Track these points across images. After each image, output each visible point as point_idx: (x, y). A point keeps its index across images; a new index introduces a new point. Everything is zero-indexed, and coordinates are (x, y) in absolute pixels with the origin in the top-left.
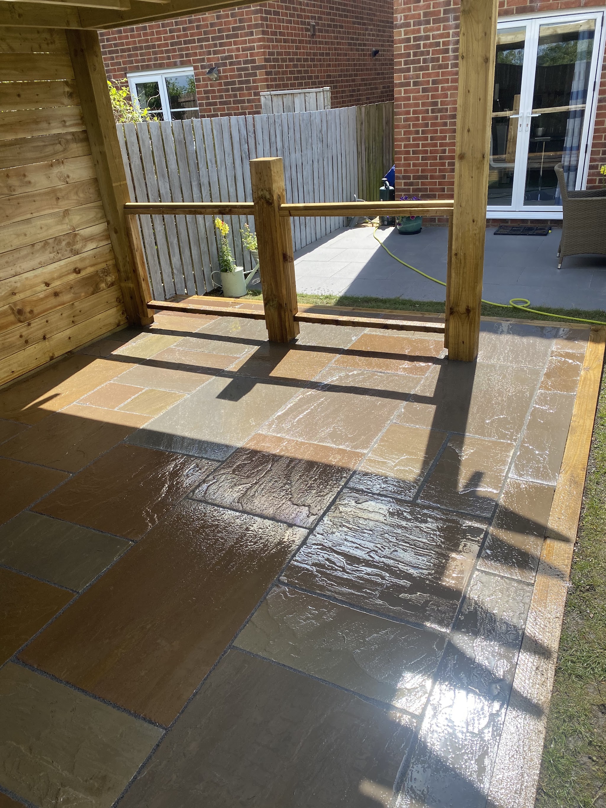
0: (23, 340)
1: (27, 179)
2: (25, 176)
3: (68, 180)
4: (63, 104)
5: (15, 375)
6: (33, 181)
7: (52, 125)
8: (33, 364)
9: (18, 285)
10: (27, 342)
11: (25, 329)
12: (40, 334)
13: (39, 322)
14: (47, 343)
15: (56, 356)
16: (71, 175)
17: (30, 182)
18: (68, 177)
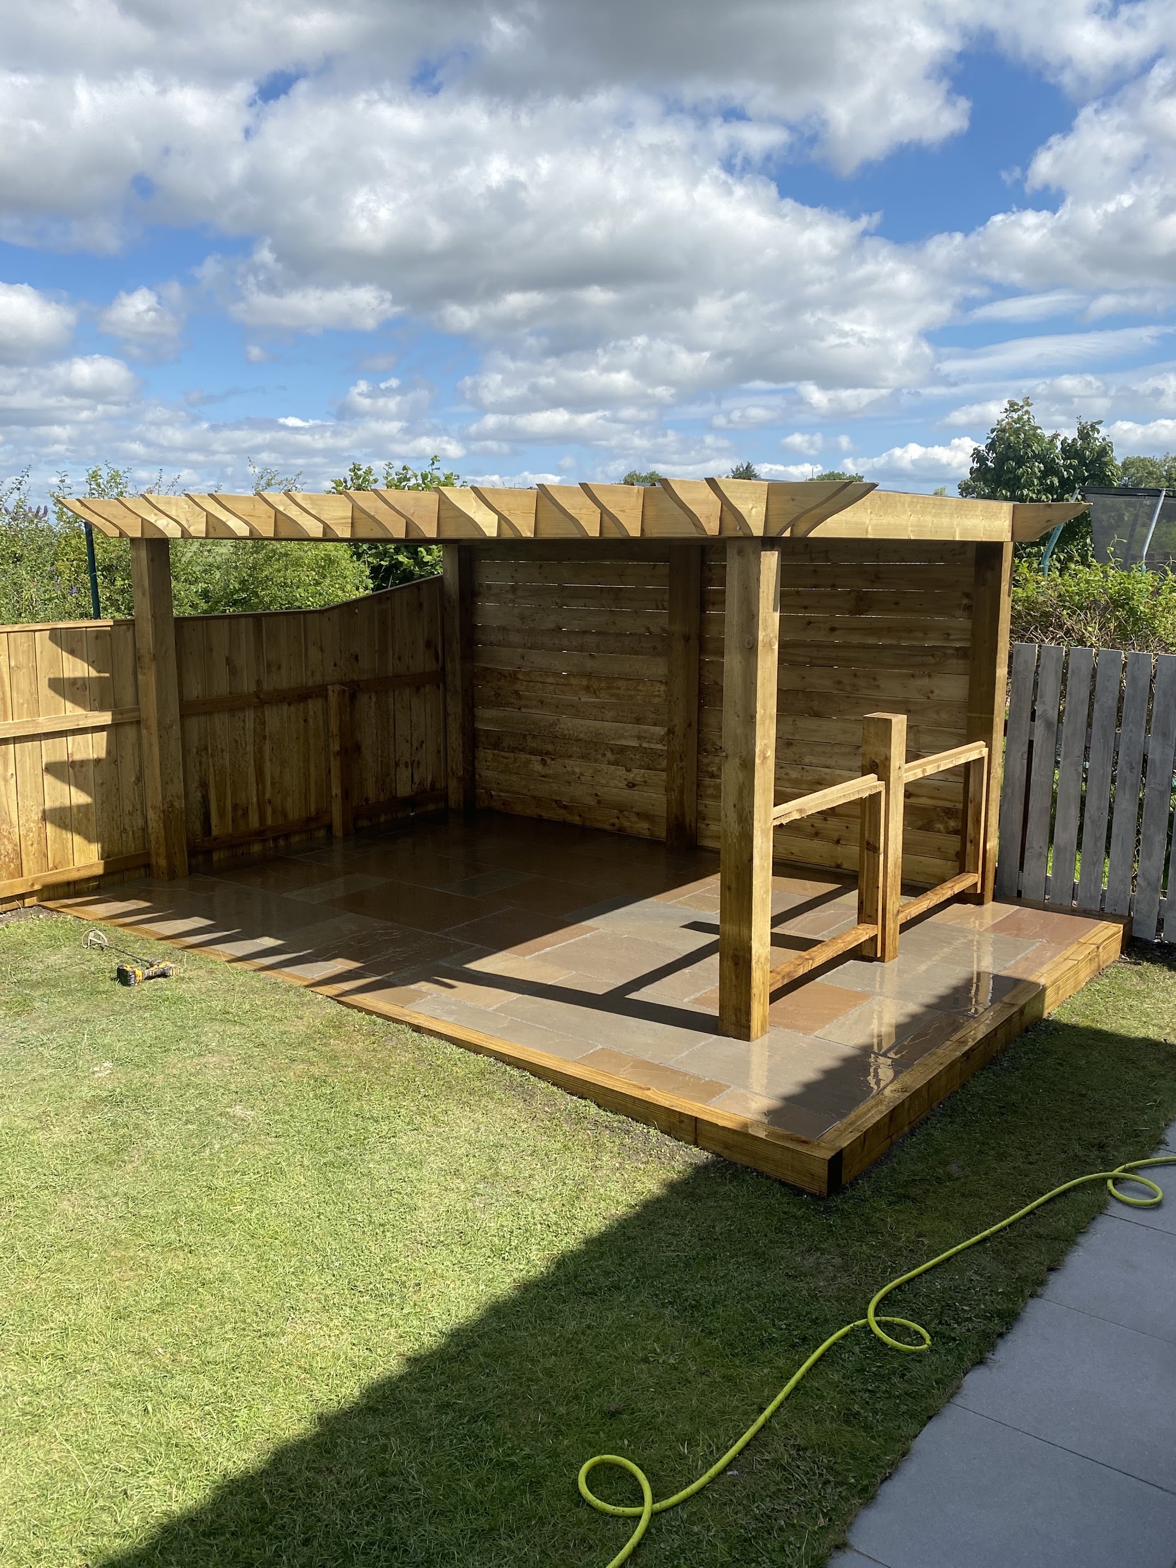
0: (813, 831)
1: (876, 683)
2: (875, 679)
3: (930, 695)
4: (954, 616)
5: (793, 857)
6: (882, 686)
7: (928, 636)
8: (815, 859)
9: (828, 777)
10: (816, 834)
11: (820, 821)
12: (835, 836)
13: (837, 824)
14: (839, 848)
15: (845, 867)
16: (936, 692)
17: (878, 686)
18: (932, 692)
